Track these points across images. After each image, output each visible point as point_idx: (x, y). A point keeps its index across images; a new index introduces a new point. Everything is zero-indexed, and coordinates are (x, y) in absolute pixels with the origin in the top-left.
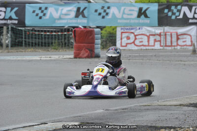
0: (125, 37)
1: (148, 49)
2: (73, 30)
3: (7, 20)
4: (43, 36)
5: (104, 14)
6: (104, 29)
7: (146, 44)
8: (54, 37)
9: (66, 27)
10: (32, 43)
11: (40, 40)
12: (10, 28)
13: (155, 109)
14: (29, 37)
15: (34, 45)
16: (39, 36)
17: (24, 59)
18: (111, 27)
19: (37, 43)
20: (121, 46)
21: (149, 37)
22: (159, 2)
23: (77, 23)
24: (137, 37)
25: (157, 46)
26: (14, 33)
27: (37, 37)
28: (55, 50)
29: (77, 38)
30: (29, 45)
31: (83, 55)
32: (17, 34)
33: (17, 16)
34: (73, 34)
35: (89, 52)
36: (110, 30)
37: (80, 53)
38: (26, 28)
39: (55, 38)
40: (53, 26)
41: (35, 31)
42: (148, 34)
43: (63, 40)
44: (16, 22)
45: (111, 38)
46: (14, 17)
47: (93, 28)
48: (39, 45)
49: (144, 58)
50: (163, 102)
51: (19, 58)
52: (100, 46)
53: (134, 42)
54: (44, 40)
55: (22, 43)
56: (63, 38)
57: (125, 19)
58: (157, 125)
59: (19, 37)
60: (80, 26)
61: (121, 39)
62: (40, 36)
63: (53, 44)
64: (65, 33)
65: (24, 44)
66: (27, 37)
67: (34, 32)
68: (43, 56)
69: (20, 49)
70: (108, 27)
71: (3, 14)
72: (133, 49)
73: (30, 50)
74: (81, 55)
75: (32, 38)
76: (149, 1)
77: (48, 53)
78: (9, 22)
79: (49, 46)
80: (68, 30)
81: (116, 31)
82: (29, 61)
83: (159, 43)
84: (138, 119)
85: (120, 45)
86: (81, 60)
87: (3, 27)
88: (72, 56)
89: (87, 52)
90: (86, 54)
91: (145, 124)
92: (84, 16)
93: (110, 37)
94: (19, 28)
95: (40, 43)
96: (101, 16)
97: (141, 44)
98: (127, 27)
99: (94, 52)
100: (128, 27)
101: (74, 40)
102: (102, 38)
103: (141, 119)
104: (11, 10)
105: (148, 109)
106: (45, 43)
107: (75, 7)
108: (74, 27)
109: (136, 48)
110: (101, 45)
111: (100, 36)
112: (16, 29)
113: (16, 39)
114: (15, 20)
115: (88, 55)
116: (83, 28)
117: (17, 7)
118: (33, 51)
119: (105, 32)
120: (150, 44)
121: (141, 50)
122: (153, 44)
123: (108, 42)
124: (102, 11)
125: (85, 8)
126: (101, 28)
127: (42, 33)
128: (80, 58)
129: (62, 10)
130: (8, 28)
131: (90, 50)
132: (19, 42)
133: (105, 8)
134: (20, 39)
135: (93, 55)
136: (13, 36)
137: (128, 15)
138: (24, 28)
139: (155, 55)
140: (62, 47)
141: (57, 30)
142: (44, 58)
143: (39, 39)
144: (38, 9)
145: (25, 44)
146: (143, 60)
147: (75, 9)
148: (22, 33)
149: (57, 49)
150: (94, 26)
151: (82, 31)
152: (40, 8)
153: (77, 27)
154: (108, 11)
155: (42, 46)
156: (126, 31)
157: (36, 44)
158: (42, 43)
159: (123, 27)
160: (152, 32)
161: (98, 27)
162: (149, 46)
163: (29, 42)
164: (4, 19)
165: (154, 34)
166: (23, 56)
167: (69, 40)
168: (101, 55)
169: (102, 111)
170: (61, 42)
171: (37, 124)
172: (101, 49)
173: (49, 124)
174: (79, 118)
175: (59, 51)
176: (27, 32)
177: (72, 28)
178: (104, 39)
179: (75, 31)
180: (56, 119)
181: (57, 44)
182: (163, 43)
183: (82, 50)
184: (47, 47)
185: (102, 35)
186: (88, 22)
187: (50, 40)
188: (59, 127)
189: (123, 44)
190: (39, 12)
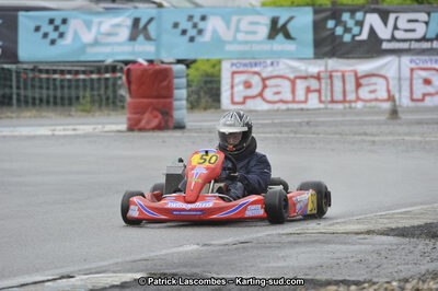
0: (240, 83)
1: (293, 110)
2: (125, 68)
5: (192, 32)
6: (193, 66)
7: (288, 97)
8: (81, 84)
9: (109, 61)
10: (34, 99)
11: (51, 92)
14: (25, 84)
15: (37, 102)
16: (48, 83)
17: (16, 134)
18: (208, 60)
19: (45, 97)
20: (233, 103)
21: (293, 82)
22: (313, 5)
23: (132, 53)
24: (268, 82)
25: (313, 102)
27: (45, 85)
28: (84, 114)
29: (133, 87)
31: (148, 123)
34: (124, 78)
35: (160, 116)
36: (207, 68)
37: (139, 121)
38: (20, 66)
39: (85, 86)
40: (83, 58)
41: (41, 71)
42: (292, 76)
43: (102, 92)
45: (209, 86)
47: (170, 63)
48: (48, 102)
49: (284, 130)
50: (330, 225)
51: (6, 132)
52: (184, 102)
53: (261, 95)
54: (59, 91)
55: (10, 98)
56: (103, 86)
57: (241, 43)
58: (318, 277)
59: (5, 86)
60: (141, 60)
61: (232, 87)
62: (51, 83)
63: (81, 100)
64: (108, 75)
65: (14, 101)
66: (22, 85)
67: (37, 74)
68: (58, 128)
69: (7, 112)
70: (203, 61)
72: (259, 108)
73: (28, 114)
74: (143, 124)
75: (33, 86)
76: (293, 3)
77: (70, 120)
79: (70, 104)
80: (113, 69)
81: (220, 71)
83: (316, 94)
84: (275, 265)
85: (229, 100)
86: (142, 134)
88: (124, 127)
89: (156, 117)
90: (155, 123)
92: (148, 38)
93: (206, 82)
94: (6, 66)
95: (52, 100)
96: (186, 38)
97: (277, 98)
98: (243, 61)
99: (172, 116)
100: (247, 61)
101: (127, 90)
102: (189, 85)
103: (281, 264)
105: (297, 243)
106: (62, 98)
107: (129, 16)
108: (126, 63)
109: (266, 107)
110: (187, 100)
111: (184, 81)
115: (160, 123)
116: (145, 63)
118: (35, 117)
119: (196, 73)
120: (297, 99)
121: (278, 110)
122: (303, 98)
123: (202, 94)
125: (151, 20)
126: (188, 63)
127: (56, 76)
128: (141, 130)
129: (100, 23)
131: (162, 113)
132: (4, 96)
133: (196, 19)
134: (7, 91)
135: (167, 123)
137: (247, 33)
138: (14, 66)
139: (308, 123)
140: (100, 106)
141: (88, 69)
142: (60, 131)
143: (48, 88)
144: (47, 21)
145: (18, 100)
146: (281, 133)
147: (129, 22)
148: (11, 75)
149: (89, 112)
150: (172, 60)
151: (145, 71)
152: (51, 21)
153: (134, 62)
154: (201, 25)
155: (55, 103)
156: (241, 69)
158: (55, 97)
159: (235, 61)
160: (301, 71)
161: (179, 62)
162: (294, 101)
163: (26, 97)
165: (303, 74)
166: (15, 126)
167: (115, 92)
168: (189, 124)
169: (195, 247)
170: (99, 95)
171: (50, 278)
172: (188, 109)
173: (77, 278)
174: (145, 262)
175: (93, 116)
176: (22, 75)
177: (123, 65)
178: (193, 88)
179: (129, 69)
180: (93, 265)
181: (89, 99)
182: (326, 96)
183: (144, 113)
184: (66, 108)
185: (190, 78)
186: (157, 50)
187: (73, 92)
188: (101, 285)
189: (237, 99)
190: (49, 29)
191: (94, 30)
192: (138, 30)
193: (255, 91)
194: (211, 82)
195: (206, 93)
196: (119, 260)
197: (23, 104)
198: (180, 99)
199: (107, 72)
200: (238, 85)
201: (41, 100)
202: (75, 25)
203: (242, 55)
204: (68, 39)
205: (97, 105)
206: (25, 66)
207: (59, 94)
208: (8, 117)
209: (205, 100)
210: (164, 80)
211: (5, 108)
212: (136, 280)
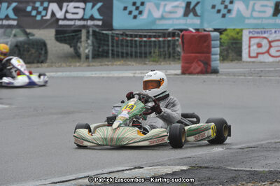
2: (181, 34)
3: (87, 20)
5: (224, 11)
6: (225, 33)
8: (152, 44)
9: (171, 29)
10: (122, 53)
11: (134, 49)
12: (91, 32)
14: (117, 44)
15: (125, 55)
16: (131, 43)
17: (111, 75)
18: (234, 29)
19: (129, 53)
23: (185, 24)
24: (272, 44)
26: (96, 39)
27: (129, 44)
28: (155, 63)
29: (185, 46)
31: (195, 69)
32: (100, 40)
33: (101, 15)
34: (180, 40)
35: (202, 65)
36: (233, 34)
37: (190, 68)
38: (114, 32)
39: (155, 46)
40: (153, 28)
41: (127, 35)
43: (166, 49)
44: (100, 23)
45: (234, 46)
46: (97, 15)
47: (209, 31)
48: (131, 55)
51: (104, 74)
52: (218, 56)
53: (268, 52)
54: (138, 48)
55: (108, 53)
56: (167, 45)
57: (255, 18)
59: (104, 45)
60: (191, 29)
61: (249, 47)
62: (134, 42)
63: (152, 54)
64: (169, 39)
65: (110, 55)
66: (115, 45)
67: (125, 37)
68: (138, 72)
69: (105, 61)
70: (230, 29)
71: (81, 12)
72: (266, 61)
73: (119, 63)
74: (192, 69)
75: (122, 45)
77: (145, 67)
78: (90, 23)
79: (146, 57)
80: (173, 34)
81: (242, 36)
82: (118, 78)
84: (272, 162)
85: (247, 55)
86: (191, 76)
87: (81, 31)
88: (179, 72)
89: (200, 65)
90: (199, 69)
92: (196, 15)
93: (232, 43)
94: (104, 32)
95: (134, 54)
96: (220, 15)
98: (257, 30)
99: (210, 65)
100: (259, 30)
101: (181, 48)
102: (221, 45)
104: (93, 7)
106: (141, 53)
108: (181, 30)
109: (271, 59)
110: (220, 55)
111: (218, 42)
112: (99, 33)
113: (99, 47)
114: (99, 20)
115: (202, 70)
116: (194, 31)
117: (101, 2)
118: (123, 65)
119: (226, 38)
121: (278, 62)
123: (230, 51)
124: (221, 7)
125: (198, 3)
126: (221, 31)
127: (137, 39)
128: (191, 73)
129: (165, 5)
130: (88, 32)
131: (204, 63)
132: (103, 51)
133: (227, 3)
134: (106, 48)
135: (208, 70)
136: (95, 44)
137: (259, 12)
138: (110, 32)
140: (165, 58)
141: (157, 34)
142: (138, 74)
143: (131, 47)
144: (131, 4)
145: (113, 54)
147: (184, 5)
148: (108, 39)
149: (157, 62)
150: (211, 29)
151: (193, 36)
152: (134, 4)
153: (186, 30)
154: (230, 7)
155: (136, 56)
156: (256, 35)
157: (127, 54)
158: (136, 52)
159: (251, 30)
161: (216, 30)
163: (118, 52)
164: (82, 19)
166: (110, 70)
167: (174, 49)
168: (221, 70)
169: (221, 149)
170: (164, 51)
171: (127, 168)
172: (220, 60)
173: (145, 168)
174: (188, 159)
175: (160, 64)
176: (115, 38)
177: (179, 32)
178: (223, 48)
179: (183, 35)
180: (155, 161)
181: (157, 54)
183: (192, 63)
184: (143, 59)
185: (222, 41)
186: (202, 23)
187: (148, 49)
188: (159, 173)
189: (252, 55)
190: (133, 8)
191: (161, 9)
192: (189, 10)
193: (264, 49)
194: (236, 43)
195: (232, 50)
196: (172, 158)
197: (116, 57)
198: (216, 54)
199: (169, 36)
200: (253, 45)
202: (149, 6)
203: (256, 26)
204: (145, 15)
205: (162, 57)
206: (117, 32)
208: (106, 65)
209: (232, 55)
210: (205, 42)
211: (104, 59)
212: (182, 170)
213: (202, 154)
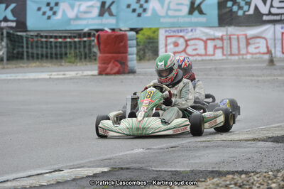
0: (171, 43)
1: (206, 60)
2: (97, 34)
3: (0, 21)
4: (53, 44)
5: (140, 10)
6: (141, 32)
7: (202, 52)
8: (68, 45)
9: (86, 30)
10: (38, 54)
12: (5, 33)
13: (218, 146)
14: (32, 45)
15: (40, 57)
16: (47, 45)
17: (26, 77)
18: (150, 29)
19: (44, 53)
21: (205, 42)
23: (101, 24)
24: (189, 43)
25: (219, 55)
26: (10, 40)
27: (44, 46)
28: (71, 64)
29: (102, 46)
30: (33, 57)
31: (111, 70)
32: (15, 41)
33: (14, 15)
34: (96, 41)
35: (119, 65)
36: (149, 33)
37: (106, 68)
38: (29, 33)
39: (71, 46)
40: (68, 28)
41: (42, 37)
42: (204, 38)
43: (82, 50)
44: (14, 24)
45: (151, 45)
47: (125, 31)
48: (47, 57)
50: (229, 135)
52: (135, 56)
53: (184, 51)
55: (23, 54)
56: (82, 46)
57: (171, 17)
58: (221, 169)
59: (19, 46)
60: (106, 29)
61: (166, 46)
62: (49, 44)
63: (68, 55)
64: (85, 39)
65: (25, 56)
66: (30, 46)
67: (39, 38)
68: (53, 73)
69: (20, 63)
70: (146, 29)
73: (34, 65)
74: (108, 70)
75: (37, 47)
77: (61, 68)
78: (3, 24)
79: (61, 58)
80: (89, 35)
81: (158, 35)
83: (221, 50)
84: (193, 161)
86: (108, 77)
88: (96, 72)
89: (117, 66)
90: (116, 69)
91: (204, 168)
92: (111, 14)
93: (149, 43)
94: (19, 34)
95: (49, 55)
97: (195, 53)
99: (127, 66)
100: (175, 29)
101: (97, 48)
102: (138, 44)
103: (197, 161)
104: (6, 8)
105: (207, 147)
106: (56, 54)
108: (97, 31)
110: (137, 54)
111: (134, 42)
112: (13, 34)
113: (14, 49)
114: (12, 21)
115: (119, 70)
116: (110, 31)
117: (14, 3)
118: (38, 66)
119: (142, 37)
120: (208, 53)
121: (196, 61)
122: (212, 53)
123: (146, 50)
125: (113, 3)
126: (137, 31)
127: (52, 40)
128: (107, 74)
129: (80, 5)
130: (2, 34)
131: (121, 64)
132: (18, 53)
133: (142, 2)
134: (20, 50)
135: (124, 70)
136: (9, 46)
138: (24, 34)
139: (215, 69)
140: (81, 59)
141: (72, 35)
142: (54, 75)
143: (47, 48)
144: (45, 4)
145: (28, 56)
147: (99, 4)
148: (22, 39)
149: (73, 63)
150: (127, 29)
151: (109, 36)
152: (48, 4)
153: (102, 30)
155: (52, 58)
156: (172, 34)
158: (51, 54)
159: (168, 29)
160: (210, 35)
161: (132, 30)
162: (206, 55)
163: (32, 53)
165: (213, 37)
166: (25, 73)
167: (90, 50)
169: (142, 150)
170: (80, 52)
171: (47, 171)
172: (137, 60)
173: (65, 171)
174: (109, 161)
175: (76, 65)
176: (30, 39)
177: (95, 32)
178: (141, 47)
179: (99, 36)
180: (75, 163)
181: (73, 55)
182: (227, 51)
183: (109, 63)
184: (59, 60)
185: (138, 40)
186: (117, 22)
187: (63, 50)
188: (80, 176)
190: (46, 9)
191: (76, 9)
192: (104, 10)
193: (181, 48)
194: (153, 42)
195: (149, 50)
196: (92, 159)
197: (31, 58)
198: (132, 54)
199: (85, 37)
200: (170, 44)
201: (42, 55)
202: (63, 6)
203: (172, 25)
204: (59, 16)
205: (78, 58)
206: (32, 33)
207: (54, 51)
208: (21, 67)
209: (149, 54)
210: (122, 42)
211: (19, 61)
212: (103, 172)
213: (122, 156)
